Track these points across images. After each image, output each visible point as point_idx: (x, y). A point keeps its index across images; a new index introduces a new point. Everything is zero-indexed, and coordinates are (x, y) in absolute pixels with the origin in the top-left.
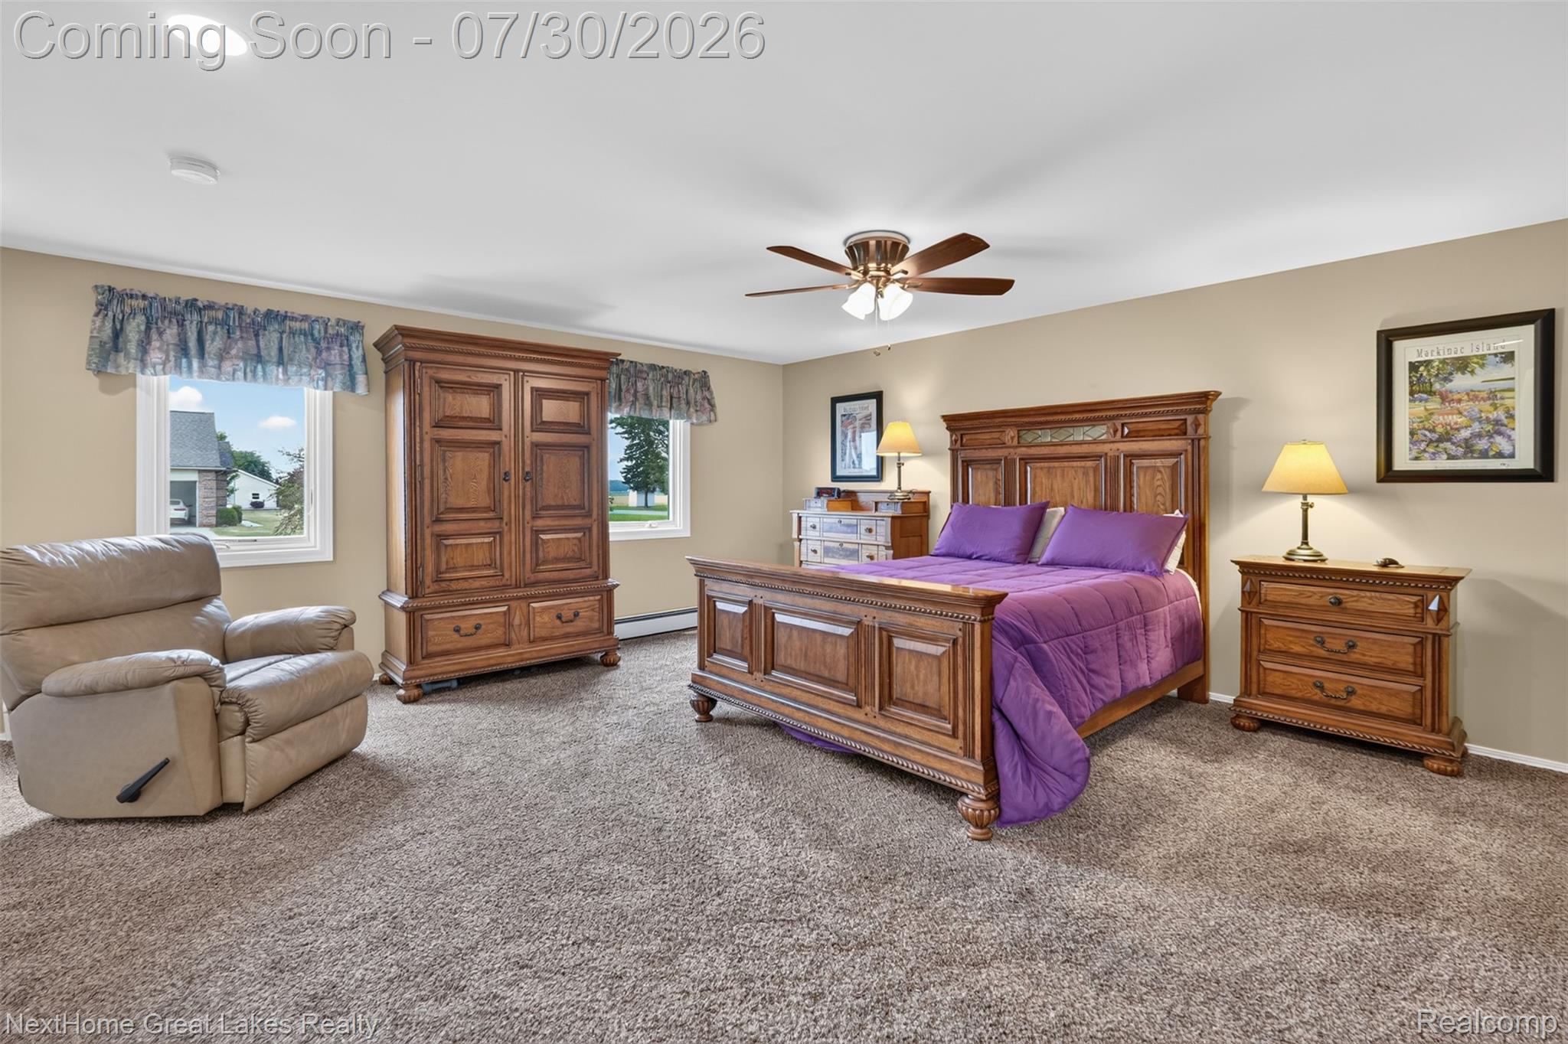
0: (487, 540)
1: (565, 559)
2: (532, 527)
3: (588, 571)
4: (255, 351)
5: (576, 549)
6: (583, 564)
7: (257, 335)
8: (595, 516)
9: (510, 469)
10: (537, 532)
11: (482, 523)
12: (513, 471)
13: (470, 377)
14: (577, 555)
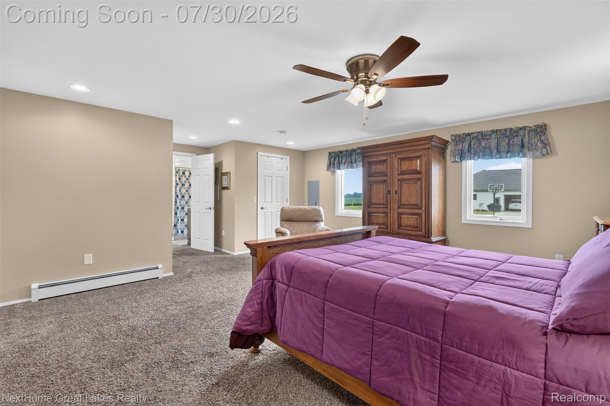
0: (383, 215)
1: (410, 226)
2: (398, 212)
3: (419, 233)
4: (351, 161)
5: (415, 222)
6: (418, 229)
7: (351, 156)
8: (423, 209)
9: (391, 189)
10: (400, 214)
11: (381, 209)
12: (392, 190)
13: (378, 159)
14: (416, 225)
